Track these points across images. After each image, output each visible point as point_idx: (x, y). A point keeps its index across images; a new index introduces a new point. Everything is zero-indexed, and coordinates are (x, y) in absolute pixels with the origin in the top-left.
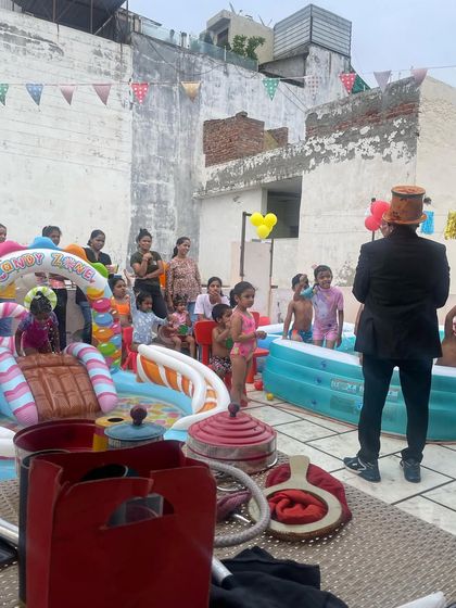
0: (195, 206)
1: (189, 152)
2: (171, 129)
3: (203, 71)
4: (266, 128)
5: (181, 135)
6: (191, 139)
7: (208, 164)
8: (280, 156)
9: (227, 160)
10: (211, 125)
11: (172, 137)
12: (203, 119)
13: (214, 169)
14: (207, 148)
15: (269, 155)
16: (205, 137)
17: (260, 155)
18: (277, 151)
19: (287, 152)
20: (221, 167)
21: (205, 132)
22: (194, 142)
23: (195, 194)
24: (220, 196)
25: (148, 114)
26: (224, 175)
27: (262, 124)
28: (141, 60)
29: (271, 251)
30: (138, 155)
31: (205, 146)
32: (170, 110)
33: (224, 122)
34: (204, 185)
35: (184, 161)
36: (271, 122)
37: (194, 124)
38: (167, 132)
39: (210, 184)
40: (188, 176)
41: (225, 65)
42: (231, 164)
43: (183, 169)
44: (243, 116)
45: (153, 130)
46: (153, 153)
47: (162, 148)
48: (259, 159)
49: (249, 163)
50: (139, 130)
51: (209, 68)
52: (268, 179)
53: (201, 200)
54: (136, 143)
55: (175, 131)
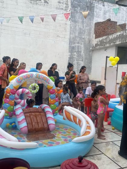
0: (91, 53)
1: (89, 34)
2: (83, 26)
3: (95, 5)
4: (118, 24)
5: (87, 28)
6: (90, 29)
7: (96, 38)
8: (123, 34)
9: (103, 36)
10: (97, 24)
11: (84, 29)
12: (95, 22)
13: (98, 40)
14: (96, 32)
15: (118, 34)
16: (95, 28)
17: (115, 34)
18: (122, 32)
19: (125, 32)
20: (101, 39)
21: (95, 27)
22: (91, 30)
23: (91, 49)
24: (100, 49)
25: (75, 22)
26: (101, 42)
27: (116, 22)
28: (74, 4)
29: (117, 70)
30: (72, 36)
31: (95, 32)
32: (83, 20)
33: (102, 23)
34: (94, 45)
35: (88, 37)
36: (120, 21)
37: (91, 24)
38: (82, 27)
39: (96, 45)
40: (89, 42)
41: (103, 3)
42: (104, 37)
43: (87, 40)
44: (109, 20)
45: (77, 27)
46: (77, 35)
47: (80, 33)
48: (115, 36)
49: (111, 37)
50: (72, 27)
51: (97, 4)
52: (118, 42)
53: (93, 51)
54: (71, 32)
55: (85, 27)
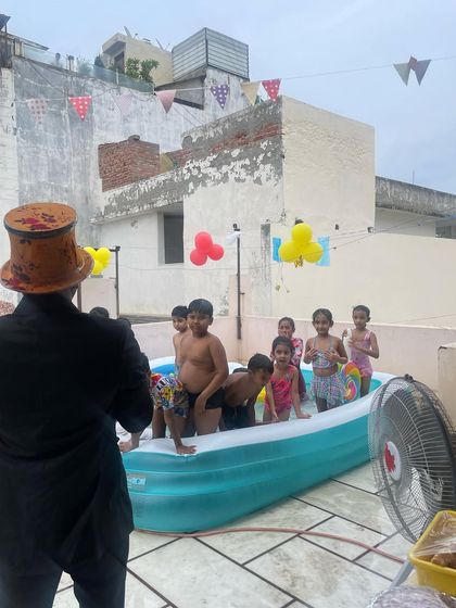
0: (94, 232)
1: (84, 177)
2: (62, 153)
3: (94, 94)
4: (163, 151)
5: (74, 160)
6: (85, 163)
7: (104, 190)
8: (171, 180)
9: (122, 184)
10: (105, 149)
11: (64, 162)
12: (97, 143)
13: (111, 193)
14: (103, 173)
15: (161, 178)
16: (100, 161)
17: (152, 178)
18: (169, 175)
19: (177, 175)
20: (118, 191)
21: (100, 156)
22: (89, 166)
23: (93, 220)
24: (117, 222)
25: (35, 139)
26: (120, 199)
27: (157, 147)
28: (24, 84)
29: (117, 287)
30: (25, 182)
31: (100, 170)
32: (60, 134)
33: (118, 146)
34: (103, 210)
35: (79, 187)
37: (88, 148)
38: (58, 157)
39: (108, 209)
40: (84, 201)
41: (118, 89)
42: (127, 188)
43: (78, 194)
44: (135, 139)
45: (42, 155)
46: (43, 178)
47: (53, 174)
48: (152, 183)
49: (144, 187)
50: (26, 157)
51: (101, 92)
52: (160, 203)
53: (100, 226)
54: (24, 170)
55: (67, 157)
